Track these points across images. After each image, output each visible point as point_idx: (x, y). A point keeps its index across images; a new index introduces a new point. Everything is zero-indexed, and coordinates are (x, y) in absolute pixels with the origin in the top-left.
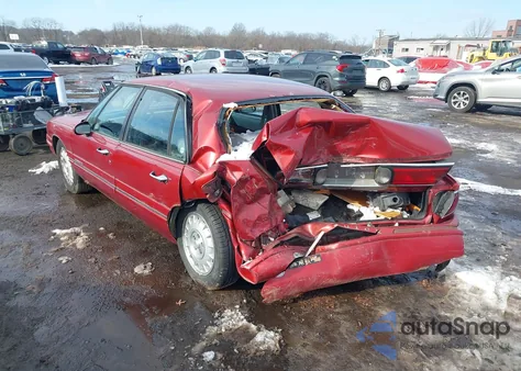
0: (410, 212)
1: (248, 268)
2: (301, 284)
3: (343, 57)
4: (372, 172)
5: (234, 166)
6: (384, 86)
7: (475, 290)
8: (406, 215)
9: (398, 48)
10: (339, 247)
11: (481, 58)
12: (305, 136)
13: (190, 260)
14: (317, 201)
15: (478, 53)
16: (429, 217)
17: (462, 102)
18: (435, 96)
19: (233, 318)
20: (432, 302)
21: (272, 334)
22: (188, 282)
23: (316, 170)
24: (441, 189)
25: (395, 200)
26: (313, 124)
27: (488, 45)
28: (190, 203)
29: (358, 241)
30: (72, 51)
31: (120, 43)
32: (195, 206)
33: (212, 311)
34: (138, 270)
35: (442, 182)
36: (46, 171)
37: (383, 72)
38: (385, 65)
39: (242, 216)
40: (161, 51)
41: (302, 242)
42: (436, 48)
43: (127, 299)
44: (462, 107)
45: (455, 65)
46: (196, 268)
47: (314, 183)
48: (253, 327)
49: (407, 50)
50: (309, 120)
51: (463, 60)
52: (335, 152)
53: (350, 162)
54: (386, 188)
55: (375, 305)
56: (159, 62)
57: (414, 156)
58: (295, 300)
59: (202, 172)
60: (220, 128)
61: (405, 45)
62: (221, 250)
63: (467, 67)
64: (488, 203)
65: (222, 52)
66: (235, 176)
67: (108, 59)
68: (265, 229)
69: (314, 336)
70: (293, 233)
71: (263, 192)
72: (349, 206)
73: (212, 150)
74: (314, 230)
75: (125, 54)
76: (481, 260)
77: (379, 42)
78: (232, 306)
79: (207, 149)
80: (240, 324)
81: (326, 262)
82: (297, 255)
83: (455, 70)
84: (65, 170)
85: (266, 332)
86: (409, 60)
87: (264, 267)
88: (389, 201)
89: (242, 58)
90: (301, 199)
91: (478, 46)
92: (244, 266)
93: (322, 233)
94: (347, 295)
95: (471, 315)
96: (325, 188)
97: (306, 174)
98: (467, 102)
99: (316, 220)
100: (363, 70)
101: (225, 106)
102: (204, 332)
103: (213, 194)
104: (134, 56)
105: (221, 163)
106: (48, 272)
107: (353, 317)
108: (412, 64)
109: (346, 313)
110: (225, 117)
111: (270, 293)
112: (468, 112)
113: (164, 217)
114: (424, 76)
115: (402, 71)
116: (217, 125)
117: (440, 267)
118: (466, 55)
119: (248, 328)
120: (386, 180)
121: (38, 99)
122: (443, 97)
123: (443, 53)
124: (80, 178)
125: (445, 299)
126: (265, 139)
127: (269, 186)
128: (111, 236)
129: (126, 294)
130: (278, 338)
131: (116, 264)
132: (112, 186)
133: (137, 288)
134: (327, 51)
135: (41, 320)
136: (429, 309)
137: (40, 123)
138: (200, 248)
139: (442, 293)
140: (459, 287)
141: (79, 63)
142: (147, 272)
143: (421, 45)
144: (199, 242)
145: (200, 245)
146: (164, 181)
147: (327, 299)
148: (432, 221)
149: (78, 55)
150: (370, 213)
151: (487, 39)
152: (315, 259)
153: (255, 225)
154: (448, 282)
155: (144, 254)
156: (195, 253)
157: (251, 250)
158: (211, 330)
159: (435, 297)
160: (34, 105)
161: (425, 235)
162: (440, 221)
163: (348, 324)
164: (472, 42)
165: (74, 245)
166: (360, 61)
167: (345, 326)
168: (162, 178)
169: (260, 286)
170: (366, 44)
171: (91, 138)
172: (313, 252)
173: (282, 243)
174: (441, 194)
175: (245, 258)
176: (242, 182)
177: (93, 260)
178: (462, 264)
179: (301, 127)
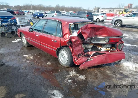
0: (112, 49)
1: (77, 61)
2: (89, 65)
3: (88, 13)
4: (104, 39)
5: (73, 38)
6: (98, 21)
7: (128, 67)
8: (111, 50)
9: (100, 11)
10: (97, 57)
11: (122, 13)
12: (90, 30)
13: (61, 61)
14: (90, 46)
15: (121, 12)
16: (117, 50)
17: (118, 24)
18: (112, 23)
19: (73, 73)
20: (118, 69)
21: (83, 76)
22: (61, 66)
23: (91, 39)
24: (120, 43)
25: (109, 46)
26: (91, 28)
27: (124, 10)
28: (62, 47)
29: (102, 55)
30: (14, 11)
31: (26, 9)
32: (63, 48)
33: (68, 72)
34: (48, 63)
35: (120, 41)
36: (17, 41)
37: (98, 17)
38: (98, 15)
39: (75, 49)
40: (38, 11)
41: (88, 56)
42: (110, 11)
43: (47, 70)
44: (118, 26)
45: (115, 15)
46: (62, 62)
47: (91, 42)
48: (78, 75)
49: (103, 11)
50: (90, 27)
51: (117, 14)
52: (96, 35)
53: (99, 37)
54: (107, 43)
55: (105, 70)
56: (38, 14)
57: (114, 35)
58: (86, 69)
59: (66, 39)
60: (69, 29)
61: (102, 10)
62: (70, 57)
63: (119, 16)
64: (128, 48)
65: (55, 12)
66: (74, 40)
67: (24, 13)
68: (80, 53)
69: (92, 77)
70: (86, 54)
71: (80, 44)
72: (98, 48)
73: (68, 34)
74: (91, 53)
75: (27, 12)
76: (128, 60)
77: (95, 9)
78: (72, 71)
79: (66, 34)
80: (75, 74)
81: (94, 60)
82: (88, 59)
83: (115, 17)
84: (23, 41)
85: (81, 76)
86: (104, 14)
87: (80, 61)
88: (108, 46)
89: (61, 13)
90: (87, 46)
91: (121, 10)
92: (76, 61)
93: (93, 54)
94: (98, 68)
95: (127, 72)
96: (93, 43)
97: (89, 40)
98: (120, 24)
99: (90, 51)
100: (93, 16)
101: (70, 24)
102: (67, 76)
103: (68, 44)
104: (30, 13)
105: (70, 37)
106: (26, 64)
107: (101, 73)
108: (105, 15)
109: (99, 72)
110: (70, 26)
111: (81, 67)
112: (120, 27)
113: (55, 51)
114: (108, 18)
115: (103, 17)
116: (69, 28)
117: (119, 62)
118: (118, 13)
119: (77, 75)
120: (107, 41)
121: (13, 23)
122: (114, 23)
123: (112, 12)
124: (28, 43)
125: (121, 69)
126: (81, 31)
127: (81, 43)
128: (38, 56)
129: (46, 69)
130: (84, 77)
131: (42, 62)
132: (40, 44)
133: (49, 67)
134: (84, 11)
135: (28, 74)
136: (118, 71)
137: (13, 30)
138: (64, 58)
139: (120, 67)
140: (124, 66)
141: (16, 14)
142: (50, 64)
143: (106, 10)
144: (63, 56)
145: (64, 57)
146: (56, 42)
147: (94, 69)
148: (118, 51)
149: (16, 12)
150: (103, 49)
151: (123, 9)
152: (92, 59)
153: (78, 52)
154: (121, 65)
155: (48, 60)
156: (62, 59)
157: (77, 58)
158: (69, 76)
159: (118, 68)
160: (12, 25)
161: (117, 54)
162: (120, 51)
163: (100, 74)
164: (119, 9)
165: (30, 58)
166: (92, 14)
167: (99, 74)
168: (55, 41)
169: (79, 66)
170: (92, 10)
171: (33, 33)
172: (91, 58)
173: (84, 56)
174: (120, 44)
175: (75, 59)
176: (75, 41)
177: (36, 62)
178: (124, 61)
179: (89, 28)
